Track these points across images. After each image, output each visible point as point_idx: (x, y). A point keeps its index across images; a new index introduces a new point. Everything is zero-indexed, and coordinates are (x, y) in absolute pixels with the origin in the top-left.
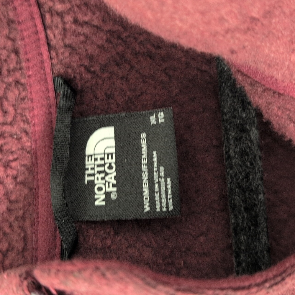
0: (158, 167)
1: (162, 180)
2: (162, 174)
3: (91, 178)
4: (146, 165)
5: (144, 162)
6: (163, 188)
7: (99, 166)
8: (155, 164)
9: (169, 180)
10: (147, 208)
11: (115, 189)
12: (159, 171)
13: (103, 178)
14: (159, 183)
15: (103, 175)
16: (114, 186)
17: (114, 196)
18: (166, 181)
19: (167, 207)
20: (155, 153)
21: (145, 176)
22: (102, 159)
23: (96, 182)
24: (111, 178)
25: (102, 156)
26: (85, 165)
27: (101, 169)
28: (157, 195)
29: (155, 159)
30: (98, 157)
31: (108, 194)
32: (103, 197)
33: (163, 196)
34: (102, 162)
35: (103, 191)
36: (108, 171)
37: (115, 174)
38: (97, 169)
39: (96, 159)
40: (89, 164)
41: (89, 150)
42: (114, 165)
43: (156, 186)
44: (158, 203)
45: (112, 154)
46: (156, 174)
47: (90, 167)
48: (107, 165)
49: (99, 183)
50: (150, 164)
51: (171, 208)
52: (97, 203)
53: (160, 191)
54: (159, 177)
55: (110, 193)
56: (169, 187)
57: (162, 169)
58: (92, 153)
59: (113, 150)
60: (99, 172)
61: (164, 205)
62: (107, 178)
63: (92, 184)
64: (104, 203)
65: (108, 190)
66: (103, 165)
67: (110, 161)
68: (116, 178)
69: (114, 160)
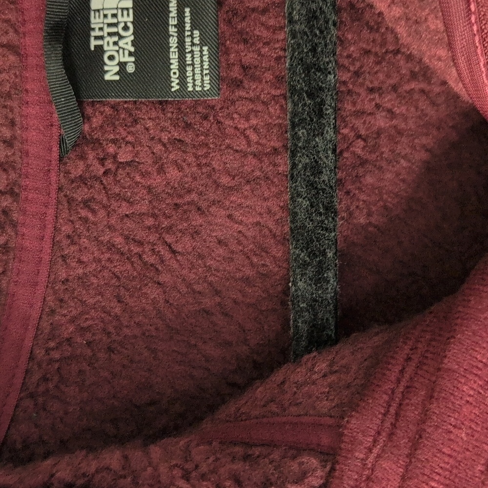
0: (191, 31)
1: (196, 49)
2: (196, 41)
3: (99, 42)
4: (175, 26)
5: (173, 22)
6: (197, 60)
7: (110, 25)
8: (188, 27)
9: (205, 48)
10: (175, 87)
11: (133, 59)
12: (192, 36)
13: (115, 43)
14: (192, 52)
15: (116, 39)
16: (130, 54)
17: (131, 69)
18: (201, 51)
19: (202, 86)
20: (187, 10)
21: (173, 42)
22: (114, 16)
23: (106, 48)
24: (127, 43)
25: (115, 12)
26: (89, 22)
27: (114, 30)
28: (189, 69)
29: (187, 20)
30: (109, 13)
31: (122, 65)
32: (117, 69)
33: (197, 71)
34: (115, 21)
35: (116, 62)
36: (122, 33)
37: (132, 38)
38: (107, 30)
39: (105, 16)
40: (96, 21)
42: (130, 25)
43: (189, 56)
44: (189, 80)
45: (127, 9)
46: (188, 40)
47: (97, 27)
48: (122, 25)
49: (110, 49)
50: (180, 26)
51: (207, 87)
52: (108, 77)
53: (193, 65)
54: (193, 44)
55: (126, 63)
56: (205, 58)
57: (196, 33)
58: (100, 7)
59: (130, 4)
60: (110, 34)
61: (198, 83)
62: (121, 43)
63: (100, 49)
64: (117, 78)
65: (122, 60)
66: (115, 25)
67: (126, 19)
68: (134, 43)
69: (131, 19)
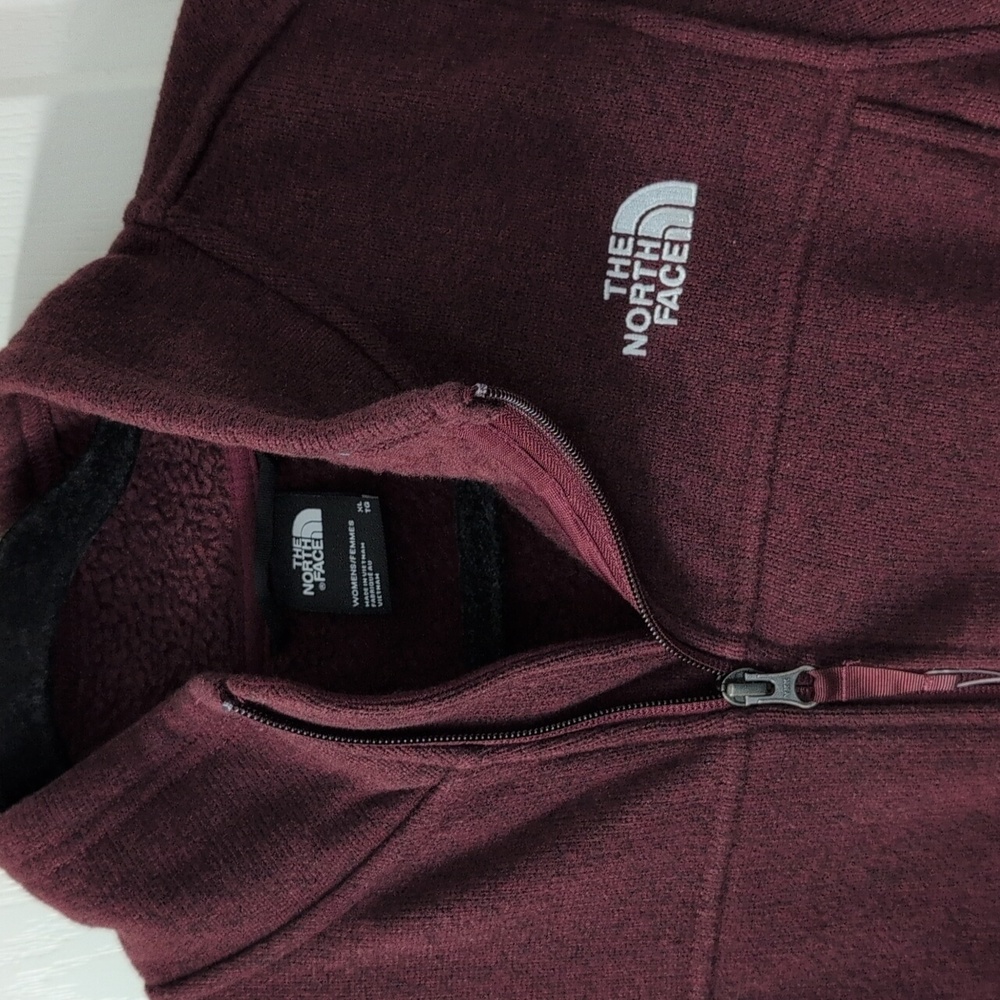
0: (366, 560)
1: (371, 575)
2: (370, 568)
3: (299, 564)
4: (355, 556)
5: (353, 552)
6: (372, 584)
7: (306, 551)
8: (363, 557)
9: (377, 575)
10: (356, 603)
11: (323, 579)
12: (366, 564)
13: (311, 566)
14: (367, 577)
15: (311, 562)
16: (322, 576)
17: (322, 587)
18: (374, 577)
19: (377, 604)
20: (363, 544)
21: (353, 568)
22: (309, 544)
23: (304, 569)
24: (319, 566)
25: (309, 541)
26: (292, 547)
27: (309, 555)
28: (366, 590)
29: (363, 551)
30: (306, 541)
31: (316, 584)
32: (312, 586)
33: (372, 591)
34: (309, 548)
35: (311, 581)
36: (316, 559)
37: (323, 562)
38: (304, 555)
39: (303, 544)
40: (297, 546)
41: (296, 532)
42: (321, 553)
43: (365, 580)
44: (367, 598)
45: (319, 540)
46: (364, 567)
47: (297, 551)
48: (315, 552)
49: (306, 570)
50: (358, 556)
51: (381, 604)
52: (305, 592)
53: (368, 587)
54: (368, 571)
55: (319, 583)
56: (378, 582)
57: (370, 562)
58: (299, 535)
59: (320, 536)
60: (307, 559)
61: (373, 601)
62: (315, 566)
63: (299, 570)
64: (312, 593)
65: (317, 579)
66: (310, 552)
67: (317, 547)
68: (324, 567)
69: (322, 547)
